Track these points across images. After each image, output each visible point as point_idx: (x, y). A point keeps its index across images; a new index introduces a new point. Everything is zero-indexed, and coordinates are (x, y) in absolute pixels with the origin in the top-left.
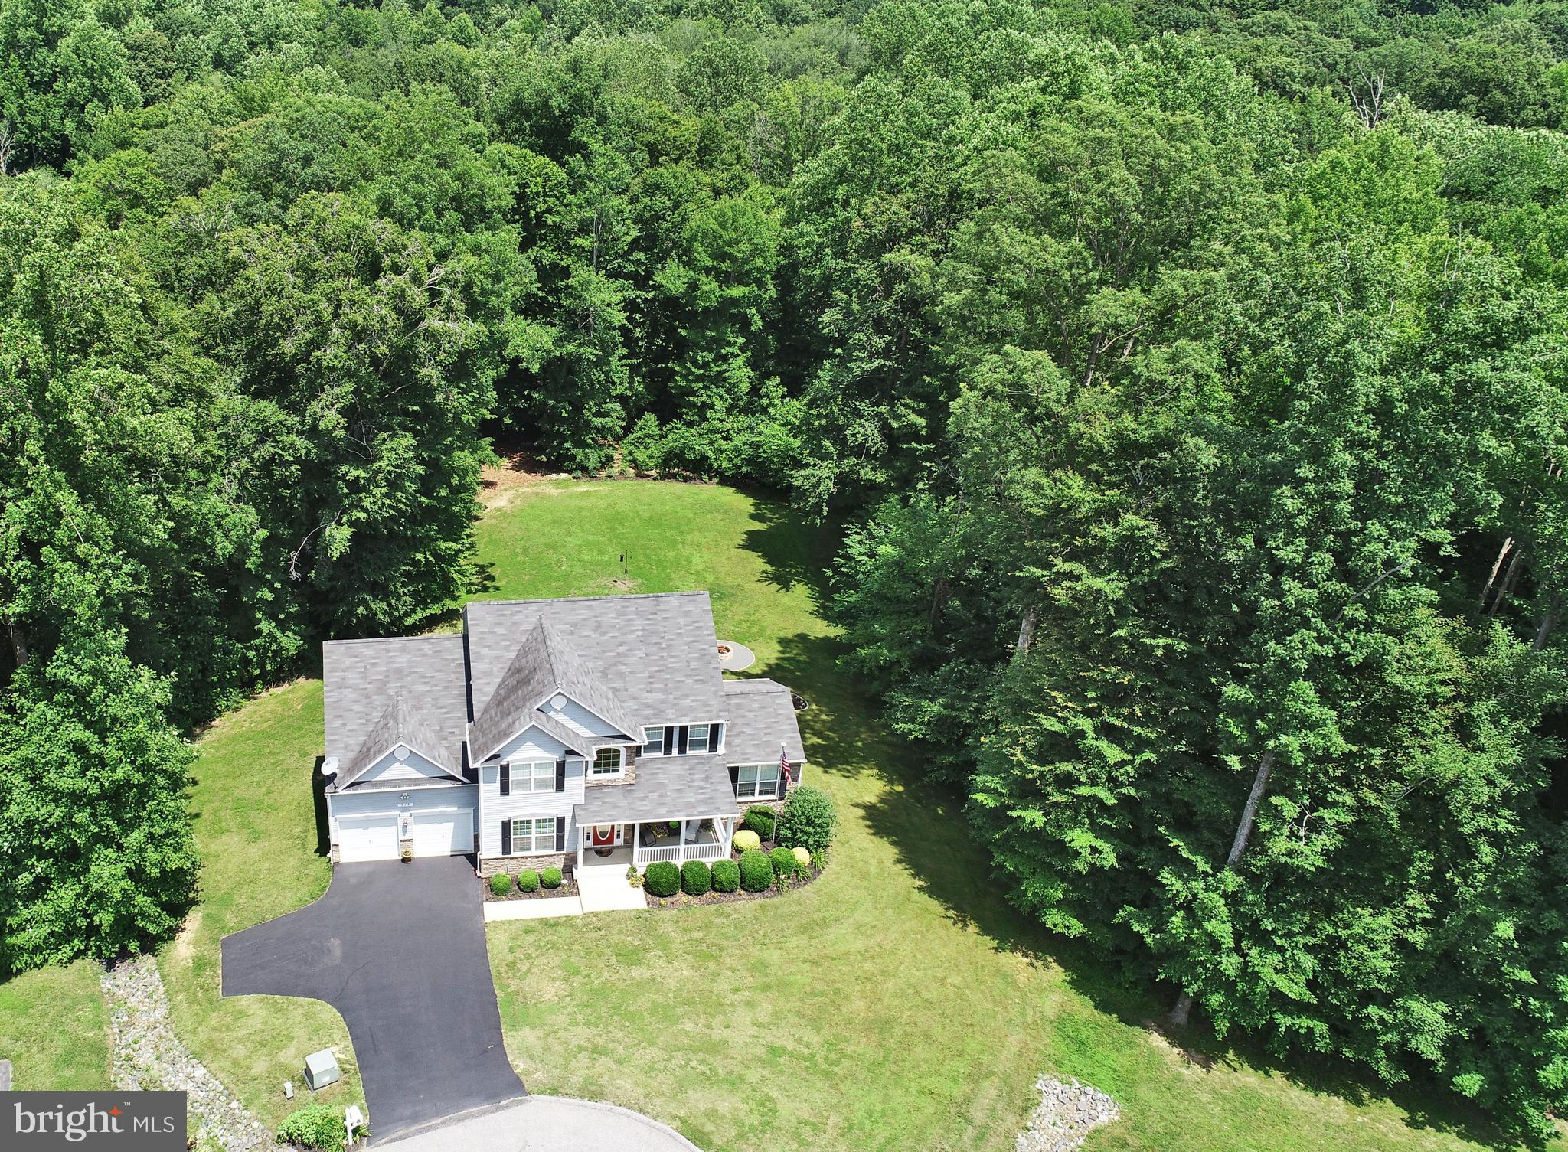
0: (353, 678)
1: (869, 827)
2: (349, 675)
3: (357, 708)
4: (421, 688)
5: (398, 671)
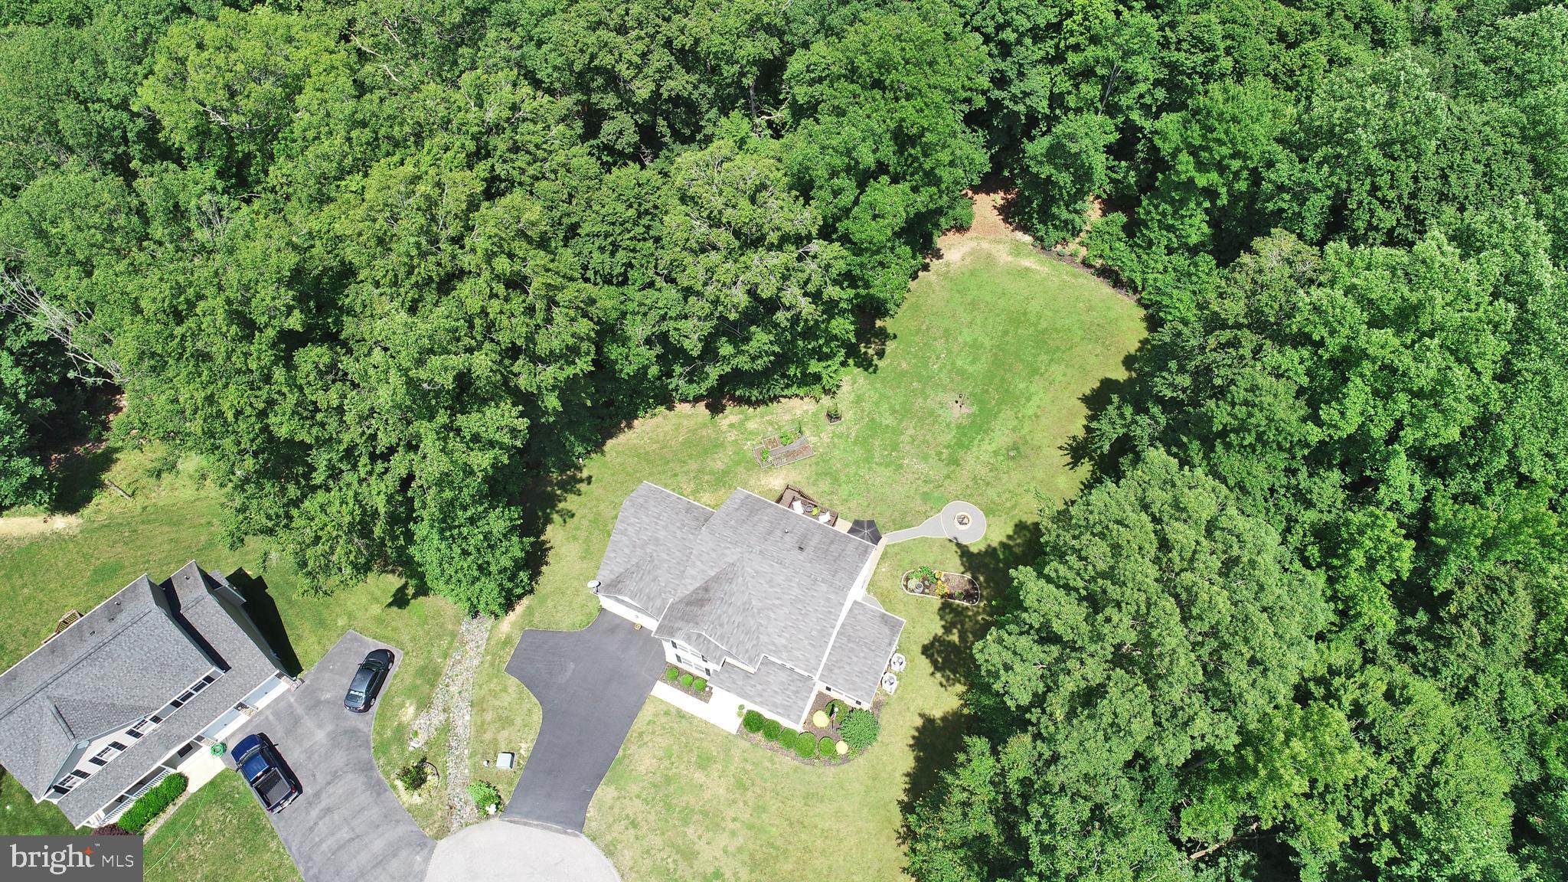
0: (631, 531)
1: (914, 737)
2: (630, 529)
3: (626, 551)
4: (664, 556)
5: (657, 539)
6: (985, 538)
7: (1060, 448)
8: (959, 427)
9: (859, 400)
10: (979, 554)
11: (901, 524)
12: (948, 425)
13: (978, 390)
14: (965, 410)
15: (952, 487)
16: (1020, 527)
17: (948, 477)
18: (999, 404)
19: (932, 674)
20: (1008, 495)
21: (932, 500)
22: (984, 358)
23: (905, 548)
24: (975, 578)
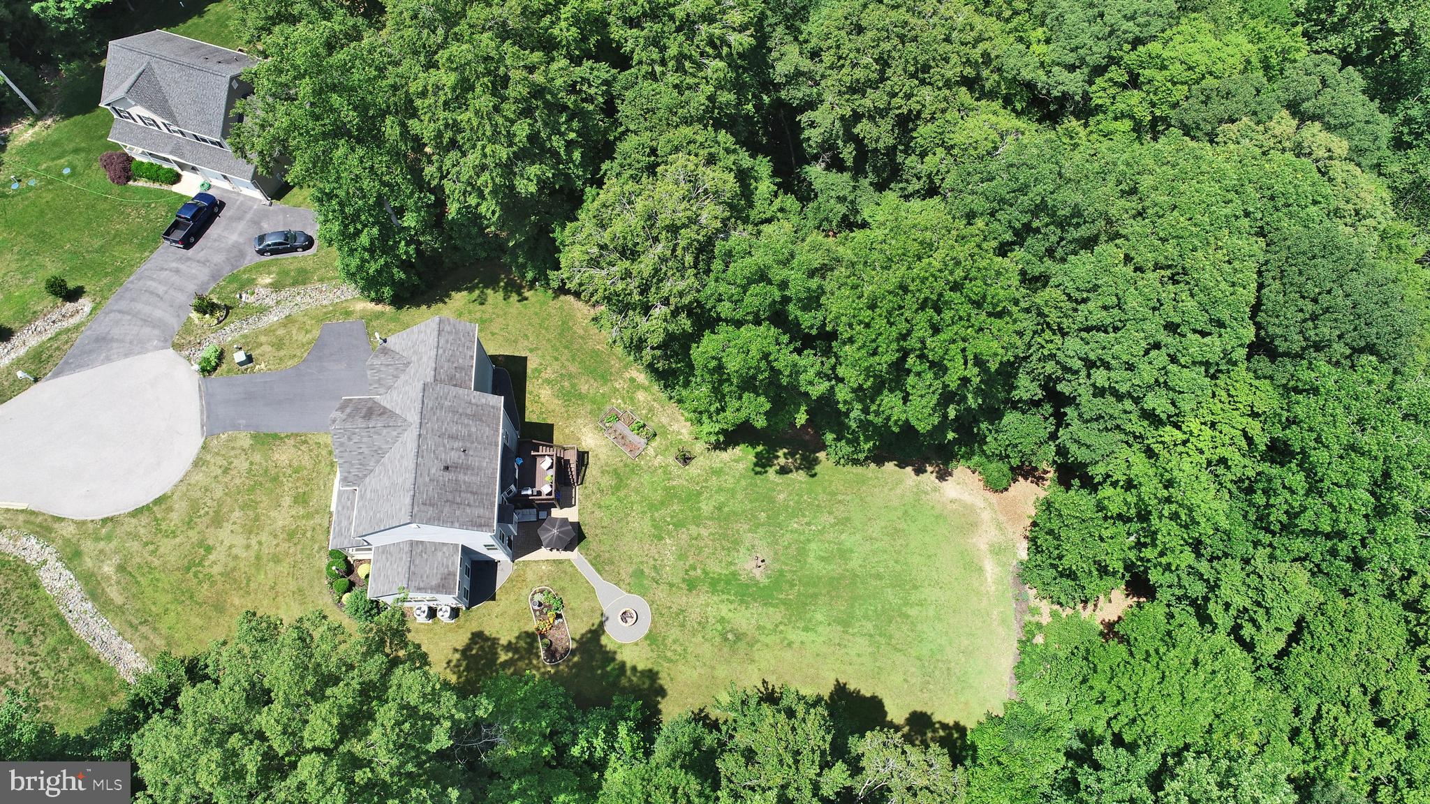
6: (621, 646)
7: (764, 682)
8: (734, 574)
9: (718, 472)
10: (601, 646)
11: (599, 564)
12: (731, 563)
13: (789, 576)
14: (757, 573)
15: (661, 594)
16: (652, 675)
17: (671, 585)
18: (784, 602)
19: (456, 650)
20: (679, 649)
21: (638, 582)
22: (832, 567)
23: (574, 576)
24: (573, 652)
